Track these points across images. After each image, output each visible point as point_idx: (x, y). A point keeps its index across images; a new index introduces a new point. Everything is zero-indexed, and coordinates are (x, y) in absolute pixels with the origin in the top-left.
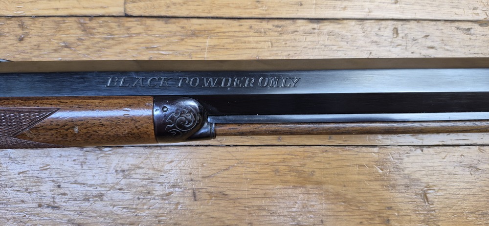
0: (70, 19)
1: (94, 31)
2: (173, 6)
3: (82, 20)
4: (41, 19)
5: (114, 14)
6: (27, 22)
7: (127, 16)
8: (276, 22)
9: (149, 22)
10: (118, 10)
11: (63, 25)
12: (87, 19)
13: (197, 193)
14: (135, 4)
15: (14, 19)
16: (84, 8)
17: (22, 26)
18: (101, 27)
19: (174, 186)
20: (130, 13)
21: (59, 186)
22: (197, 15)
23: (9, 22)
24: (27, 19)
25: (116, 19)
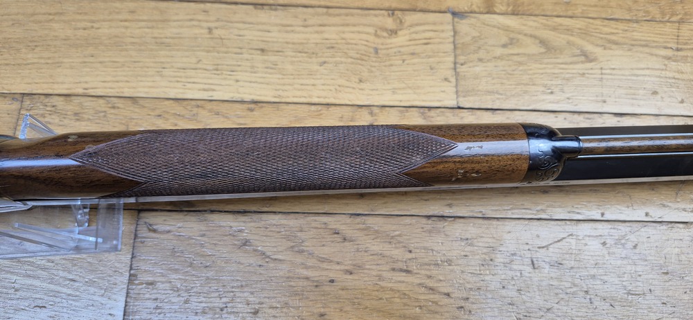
0: (412, 109)
1: (433, 119)
2: (497, 101)
3: (422, 110)
4: (387, 109)
5: (449, 106)
6: (376, 110)
7: (459, 108)
8: (587, 116)
9: (479, 112)
10: (453, 103)
11: (407, 114)
12: (426, 109)
13: (535, 262)
14: (466, 99)
15: (364, 108)
16: (423, 101)
17: (371, 114)
18: (438, 116)
19: (514, 255)
20: (462, 106)
21: (410, 252)
22: (518, 108)
23: (360, 110)
24: (375, 108)
25: (451, 110)
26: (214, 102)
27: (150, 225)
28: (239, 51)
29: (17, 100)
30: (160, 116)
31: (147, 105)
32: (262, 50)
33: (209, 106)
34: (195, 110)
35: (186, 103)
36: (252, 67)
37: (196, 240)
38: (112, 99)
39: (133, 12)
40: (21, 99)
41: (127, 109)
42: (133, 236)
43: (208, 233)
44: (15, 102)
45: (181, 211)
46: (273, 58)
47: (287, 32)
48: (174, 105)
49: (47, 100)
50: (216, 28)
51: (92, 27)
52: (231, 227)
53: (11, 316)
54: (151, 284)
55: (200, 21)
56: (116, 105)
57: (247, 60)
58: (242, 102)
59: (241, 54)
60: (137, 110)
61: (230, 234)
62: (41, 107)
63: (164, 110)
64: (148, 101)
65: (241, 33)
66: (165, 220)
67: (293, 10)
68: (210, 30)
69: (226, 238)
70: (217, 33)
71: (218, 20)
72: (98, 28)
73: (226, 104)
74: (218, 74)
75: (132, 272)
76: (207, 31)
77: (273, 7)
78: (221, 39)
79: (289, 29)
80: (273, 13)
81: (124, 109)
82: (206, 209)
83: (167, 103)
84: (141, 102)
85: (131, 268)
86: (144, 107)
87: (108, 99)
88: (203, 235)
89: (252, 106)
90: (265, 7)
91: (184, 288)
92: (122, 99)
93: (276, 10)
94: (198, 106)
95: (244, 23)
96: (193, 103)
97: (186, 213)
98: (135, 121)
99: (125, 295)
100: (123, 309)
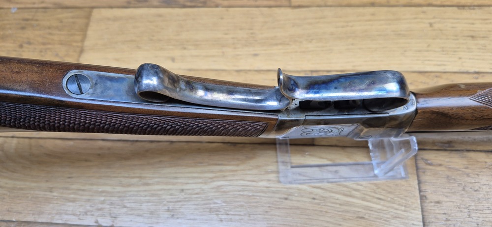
27: (426, 160)
28: (455, 38)
32: (473, 37)
36: (469, 48)
37: (463, 171)
39: (373, 15)
42: (415, 168)
43: (470, 166)
45: (446, 150)
46: (482, 42)
47: (487, 24)
50: (435, 23)
51: (347, 26)
52: (486, 162)
53: (341, 223)
54: (438, 202)
55: (421, 19)
57: (463, 44)
59: (457, 39)
61: (486, 168)
65: (454, 25)
66: (436, 157)
67: (486, 9)
68: (431, 25)
69: (484, 170)
70: (436, 26)
71: (434, 18)
72: (352, 26)
73: (457, 75)
74: (445, 54)
75: (422, 193)
76: (428, 25)
77: (472, 8)
78: (441, 30)
79: (487, 21)
80: (472, 11)
82: (462, 149)
85: (420, 191)
88: (467, 168)
90: (466, 8)
91: (464, 206)
93: (474, 9)
94: (437, 77)
95: (454, 19)
96: (433, 74)
97: (449, 152)
99: (420, 210)
100: (421, 220)
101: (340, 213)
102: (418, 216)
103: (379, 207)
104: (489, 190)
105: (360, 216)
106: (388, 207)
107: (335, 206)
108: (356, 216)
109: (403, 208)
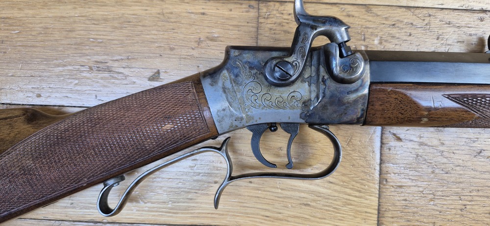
26: (444, 11)
29: (254, 8)
30: (394, 25)
31: (379, 13)
33: (440, 15)
34: (427, 20)
35: (417, 11)
38: (346, 6)
40: (257, 6)
41: (361, 17)
44: (251, 10)
48: (406, 13)
49: (282, 8)
56: (350, 13)
58: (472, 11)
60: (370, 18)
62: (278, 15)
63: (397, 18)
64: (381, 8)
75: (382, 176)
81: (359, 17)
83: (400, 10)
84: (375, 10)
85: (381, 173)
86: (378, 16)
87: (342, 6)
88: (442, 144)
89: (482, 15)
92: (355, 7)
94: (430, 15)
98: (370, 30)
99: (377, 196)
100: (377, 208)
101: (281, 199)
102: (373, 204)
103: (329, 192)
104: (462, 172)
105: (305, 203)
106: (339, 192)
107: (277, 191)
108: (299, 202)
109: (357, 194)
